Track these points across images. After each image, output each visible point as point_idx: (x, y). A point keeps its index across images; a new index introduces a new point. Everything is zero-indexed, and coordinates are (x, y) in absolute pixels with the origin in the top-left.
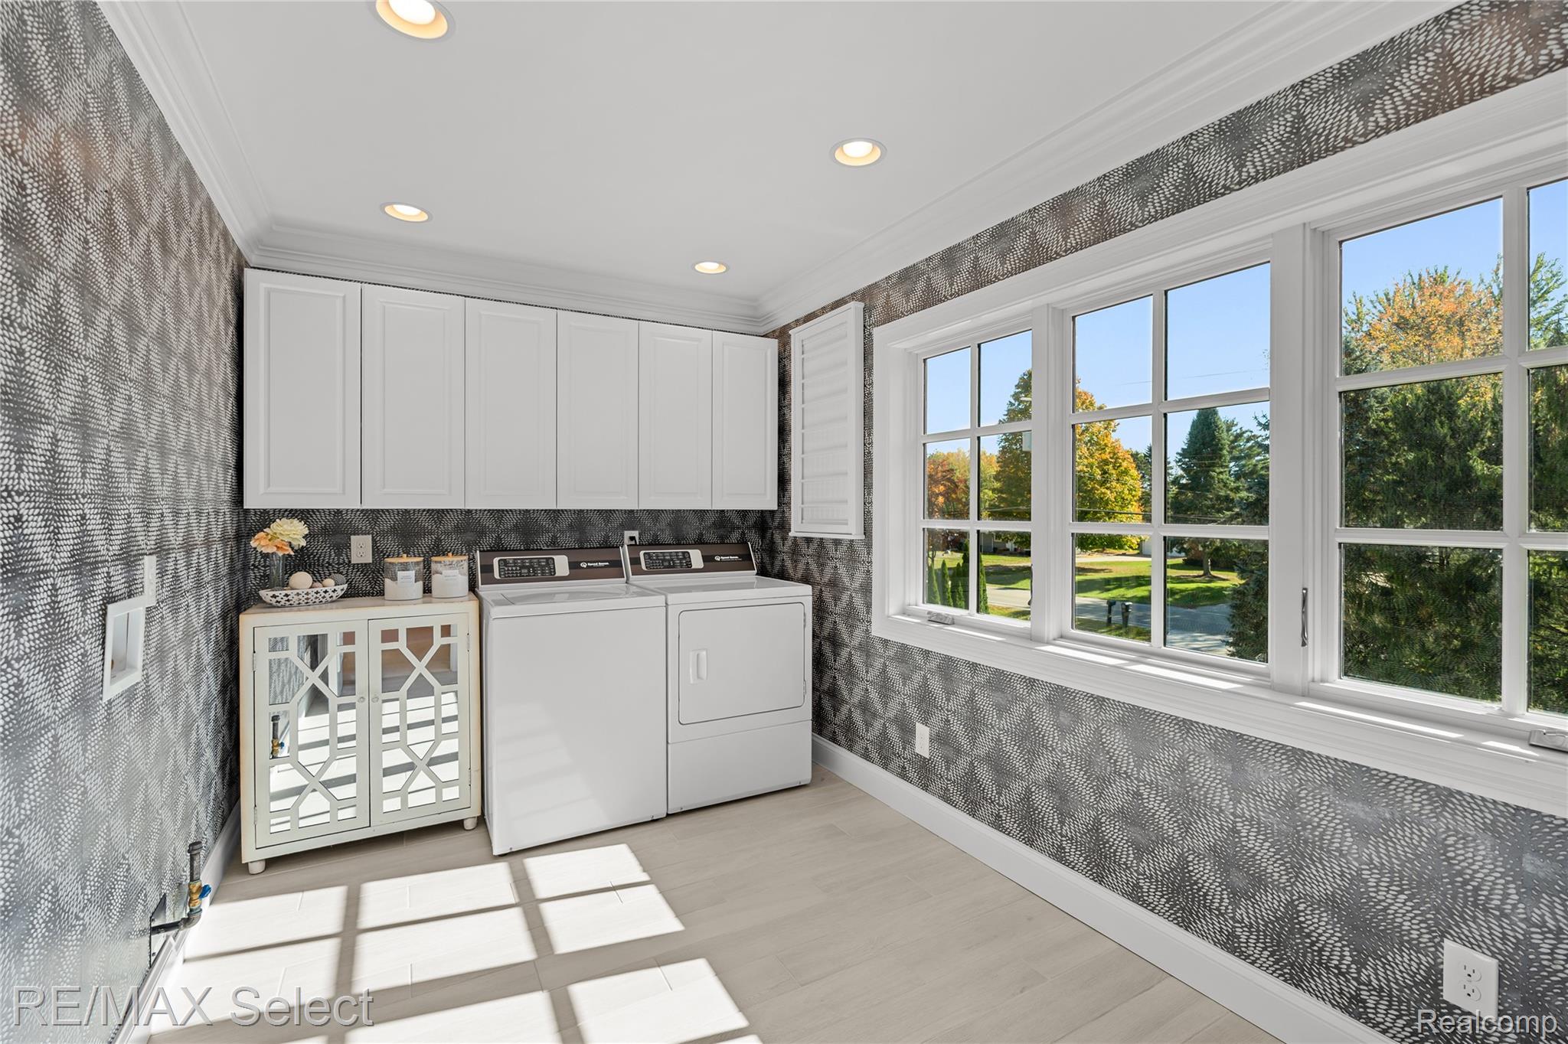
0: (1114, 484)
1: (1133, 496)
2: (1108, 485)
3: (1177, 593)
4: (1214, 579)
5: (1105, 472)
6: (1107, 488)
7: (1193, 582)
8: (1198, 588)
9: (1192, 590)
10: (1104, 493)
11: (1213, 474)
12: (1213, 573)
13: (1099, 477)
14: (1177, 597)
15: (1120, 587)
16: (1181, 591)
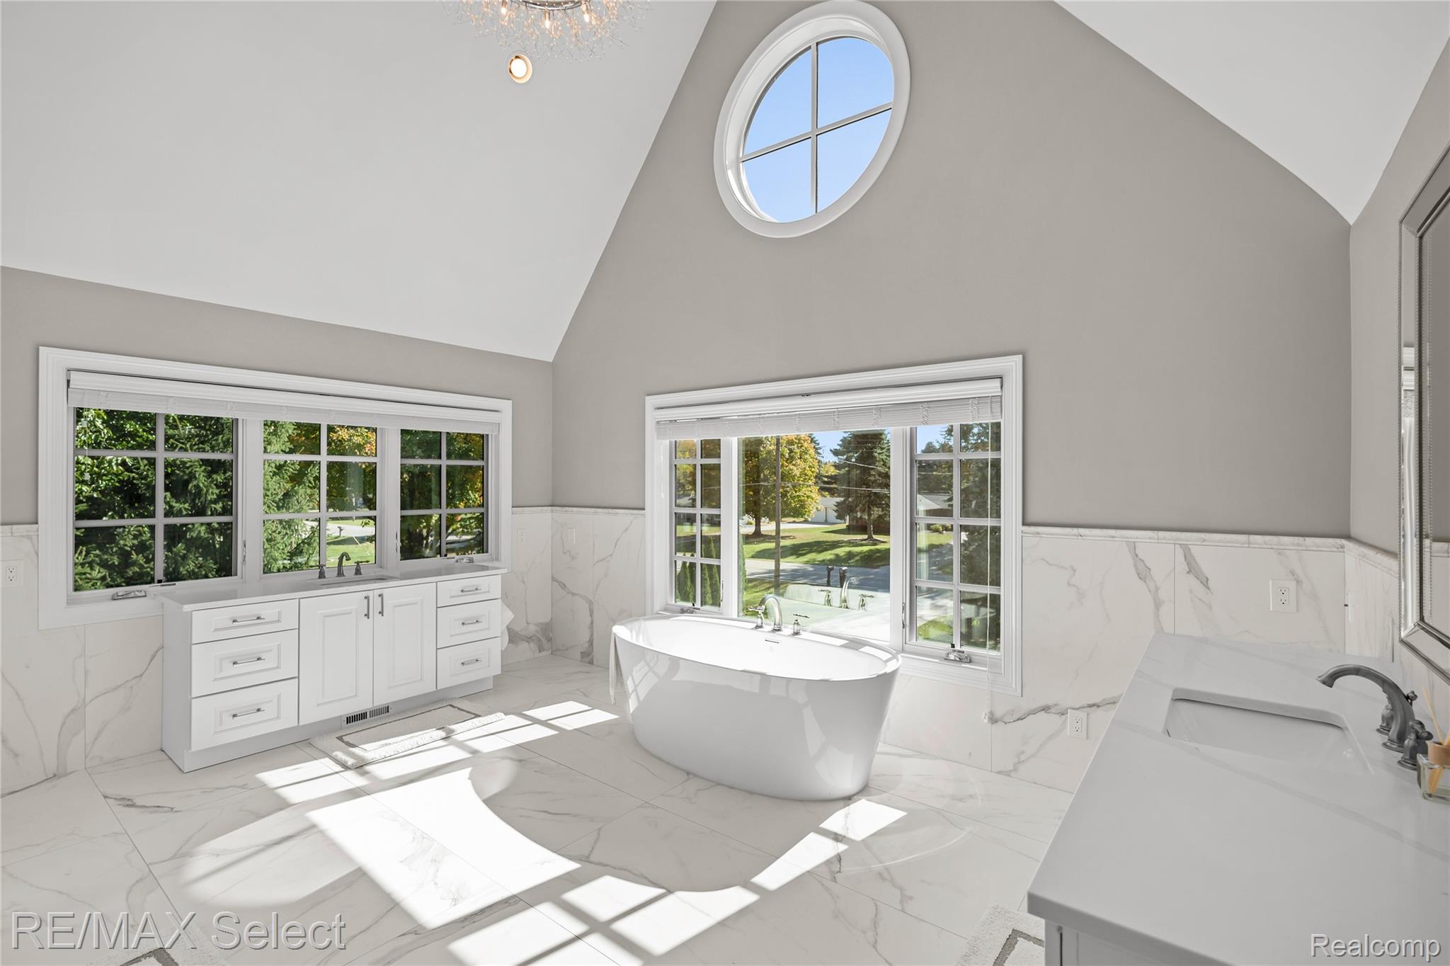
0: (799, 461)
1: (813, 472)
2: (794, 462)
3: (857, 555)
4: (876, 542)
5: (791, 451)
6: (794, 465)
7: (862, 545)
8: (871, 550)
9: (867, 552)
10: (791, 470)
11: (876, 454)
12: (875, 537)
13: (787, 456)
14: (857, 558)
15: (810, 552)
16: (860, 553)
